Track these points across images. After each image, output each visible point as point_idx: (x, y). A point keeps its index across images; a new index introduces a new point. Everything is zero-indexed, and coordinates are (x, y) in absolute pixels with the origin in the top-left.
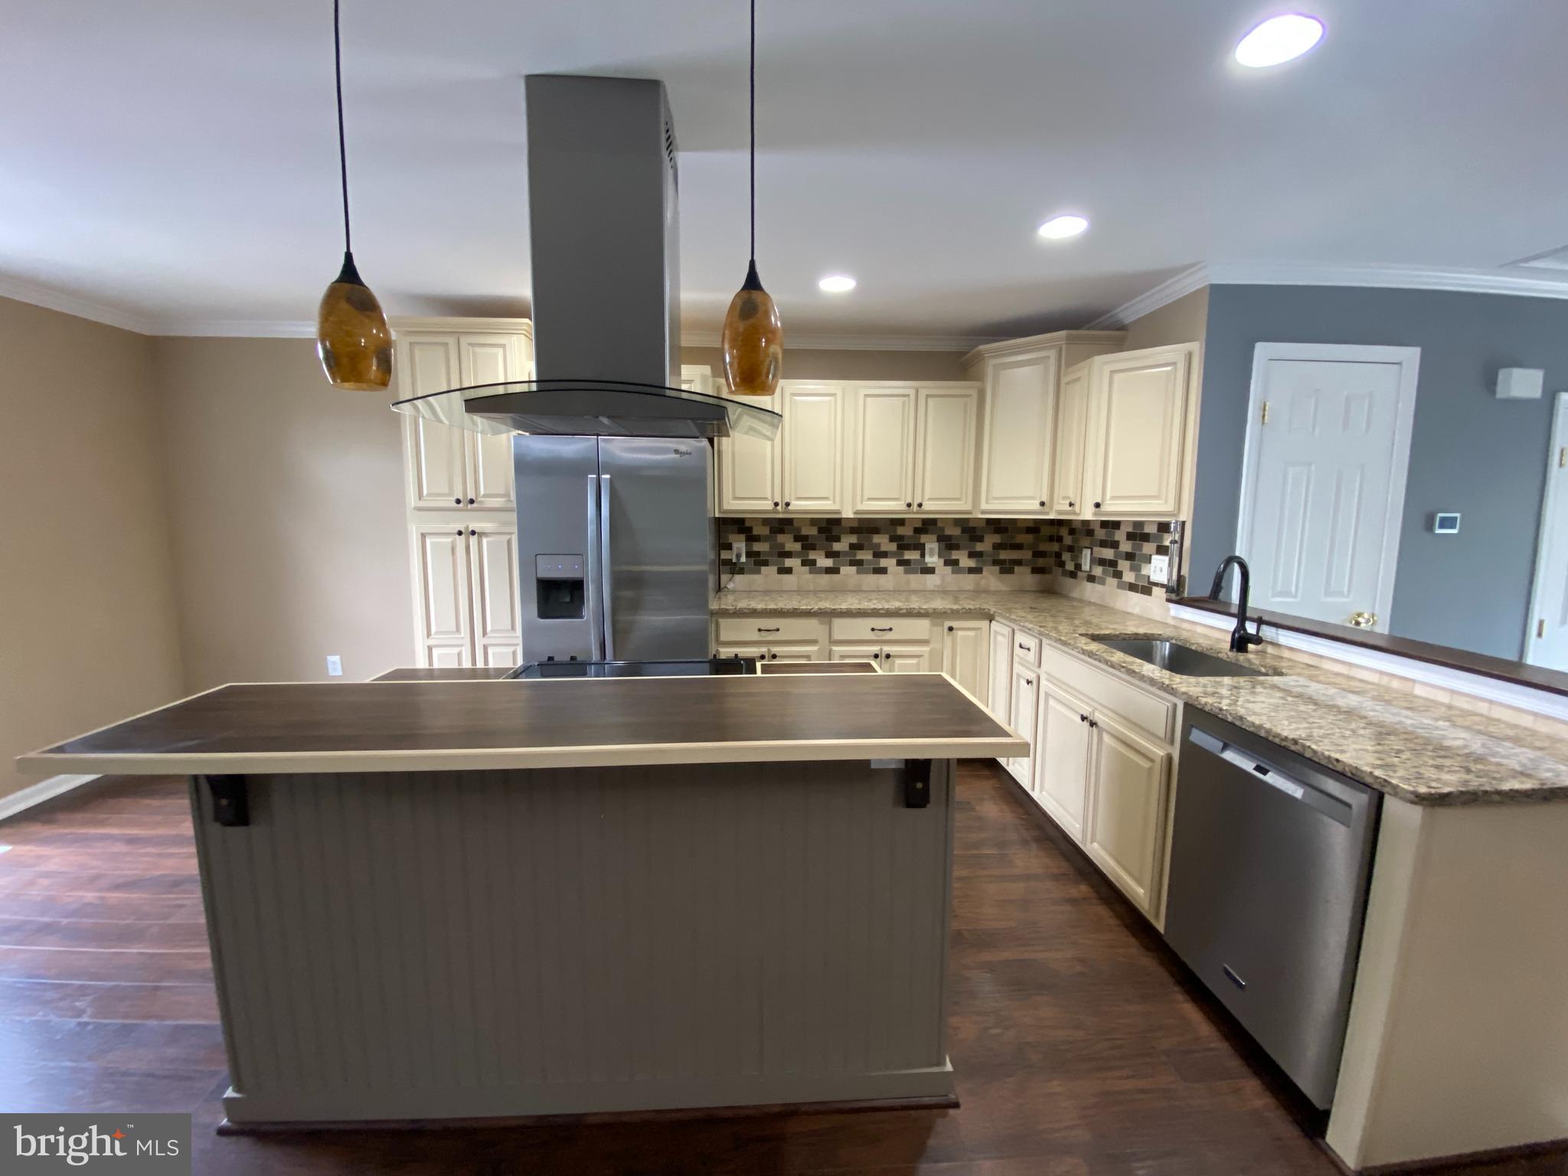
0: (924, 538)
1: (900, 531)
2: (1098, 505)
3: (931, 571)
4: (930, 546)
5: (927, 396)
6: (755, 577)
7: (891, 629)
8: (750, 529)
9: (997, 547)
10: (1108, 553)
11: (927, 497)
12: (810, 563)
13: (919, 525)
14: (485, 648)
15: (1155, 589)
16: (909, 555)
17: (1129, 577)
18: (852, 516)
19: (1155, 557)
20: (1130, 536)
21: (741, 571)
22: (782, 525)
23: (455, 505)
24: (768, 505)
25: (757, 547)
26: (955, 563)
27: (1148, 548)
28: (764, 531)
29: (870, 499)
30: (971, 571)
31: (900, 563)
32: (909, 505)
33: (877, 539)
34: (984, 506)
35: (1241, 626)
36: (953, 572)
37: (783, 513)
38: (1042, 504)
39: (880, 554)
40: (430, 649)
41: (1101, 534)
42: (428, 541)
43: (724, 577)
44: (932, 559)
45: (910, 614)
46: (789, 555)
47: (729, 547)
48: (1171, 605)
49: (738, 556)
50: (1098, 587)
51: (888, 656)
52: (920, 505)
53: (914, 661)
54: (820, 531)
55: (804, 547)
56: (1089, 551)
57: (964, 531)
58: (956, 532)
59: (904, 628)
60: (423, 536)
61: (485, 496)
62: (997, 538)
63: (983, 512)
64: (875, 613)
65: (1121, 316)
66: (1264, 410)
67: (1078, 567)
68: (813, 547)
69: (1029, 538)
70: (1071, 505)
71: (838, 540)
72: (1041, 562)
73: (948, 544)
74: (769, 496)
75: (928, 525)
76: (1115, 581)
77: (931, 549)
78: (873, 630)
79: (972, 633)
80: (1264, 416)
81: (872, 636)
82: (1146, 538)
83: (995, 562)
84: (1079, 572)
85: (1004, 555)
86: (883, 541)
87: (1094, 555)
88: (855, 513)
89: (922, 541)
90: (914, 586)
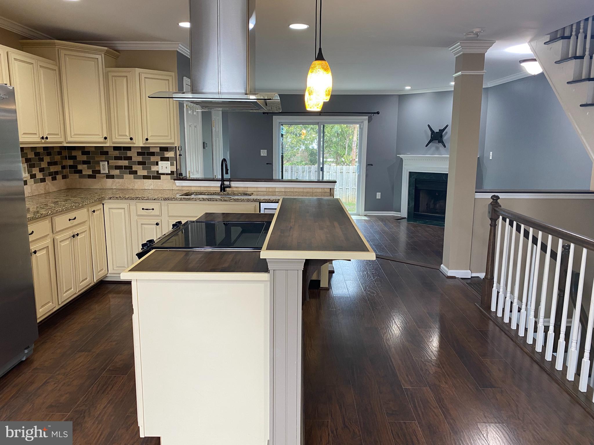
2: (147, 139)
5: (40, 67)
7: (76, 218)
9: (50, 164)
11: (47, 132)
15: (163, 176)
17: (142, 172)
20: (139, 154)
26: (35, 176)
27: (153, 159)
30: (41, 180)
35: (223, 183)
36: (34, 182)
38: (106, 138)
41: (117, 153)
48: (176, 181)
50: (117, 180)
56: (106, 162)
57: (35, 155)
58: (32, 155)
62: (48, 159)
63: (67, 143)
67: (99, 172)
70: (131, 139)
72: (65, 172)
73: (30, 164)
76: (131, 176)
78: (69, 220)
79: (98, 213)
81: (70, 224)
82: (153, 154)
83: (50, 174)
84: (97, 175)
85: (53, 169)
87: (110, 165)
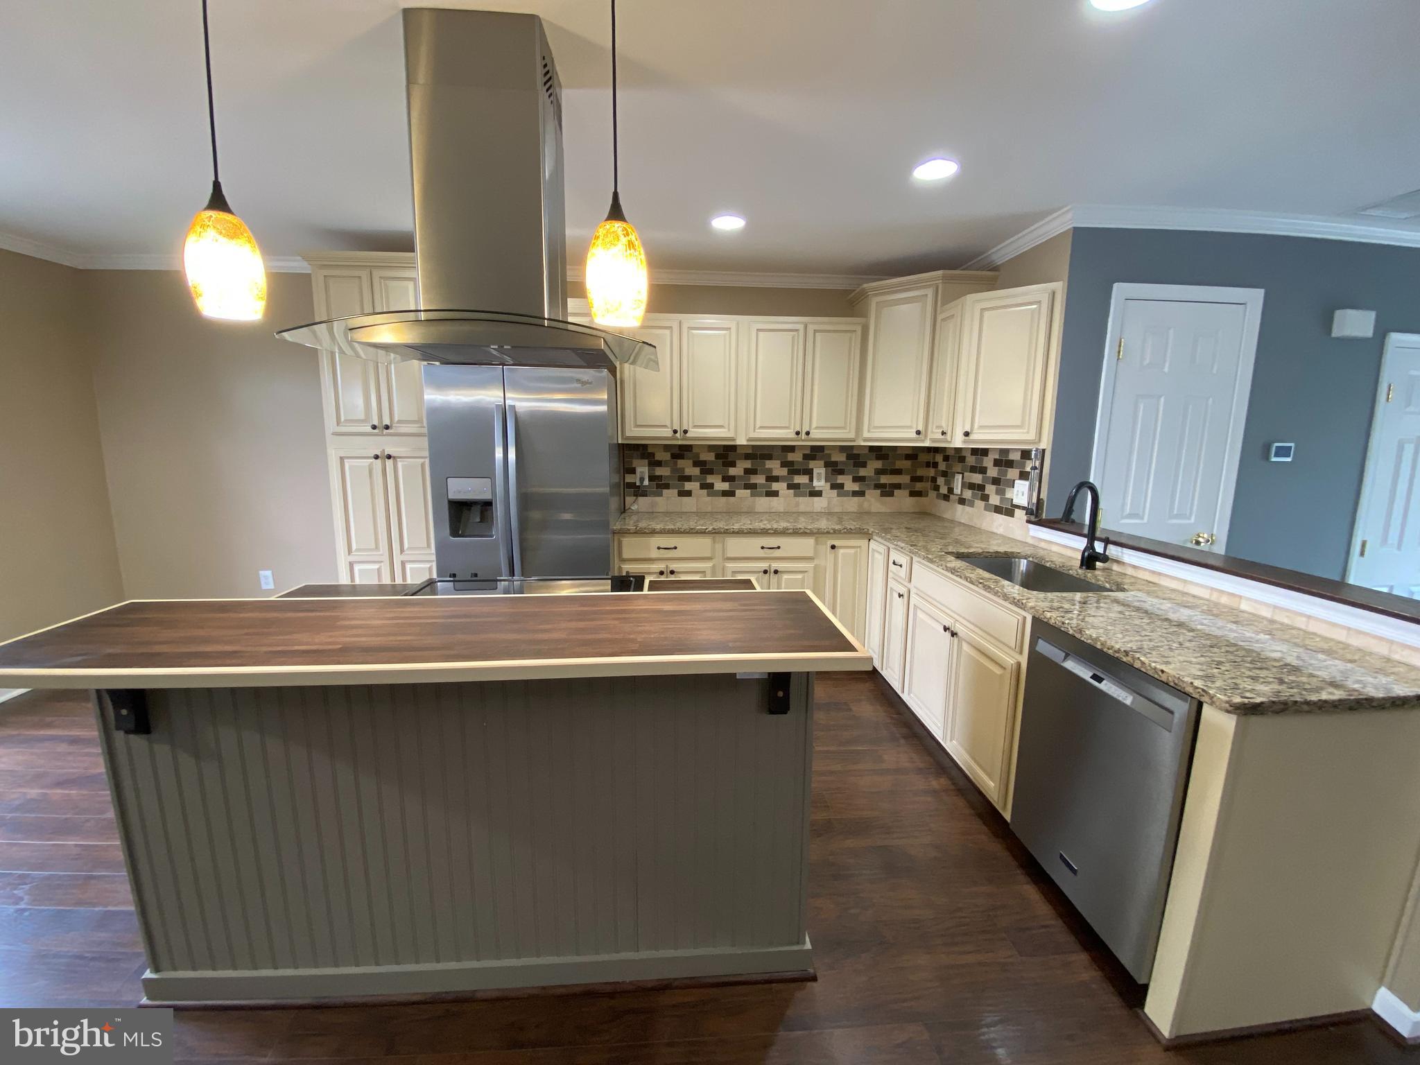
0: (812, 464)
1: (791, 457)
2: (967, 434)
3: (818, 494)
4: (818, 471)
5: (815, 331)
6: (658, 499)
7: (779, 548)
8: (653, 455)
9: (879, 472)
10: (977, 478)
11: (814, 425)
12: (707, 487)
13: (808, 452)
14: (403, 564)
15: (1017, 511)
16: (801, 479)
17: (994, 499)
18: (745, 443)
19: (1018, 482)
20: (997, 463)
21: (644, 495)
22: (681, 451)
23: (369, 429)
24: (667, 433)
25: (659, 471)
26: (841, 486)
27: (1013, 473)
28: (665, 456)
29: (761, 427)
30: (855, 494)
31: (790, 487)
32: (798, 433)
33: (769, 464)
34: (866, 435)
35: (1090, 546)
36: (839, 495)
37: (682, 440)
38: (918, 433)
39: (772, 479)
40: (351, 565)
41: (971, 460)
42: (347, 463)
43: (629, 500)
44: (819, 483)
45: (796, 533)
46: (689, 479)
47: (633, 471)
48: (1031, 526)
49: (642, 480)
50: (967, 508)
51: (776, 572)
52: (808, 433)
53: (800, 576)
54: (717, 457)
55: (702, 472)
56: (961, 475)
57: (849, 457)
58: (840, 458)
59: (792, 545)
60: (342, 459)
61: (399, 422)
62: (878, 464)
63: (866, 440)
64: (765, 532)
65: (994, 257)
66: (1120, 346)
67: (951, 490)
68: (711, 472)
69: (906, 464)
70: (943, 433)
71: (733, 465)
72: (919, 486)
73: (834, 469)
74: (668, 424)
75: (816, 452)
76: (983, 503)
77: (819, 474)
78: (763, 548)
79: (852, 551)
80: (1119, 352)
81: (762, 553)
82: (1010, 464)
83: (877, 486)
84: (951, 496)
85: (884, 479)
86: (775, 466)
87: (965, 480)
88: (748, 440)
89: (811, 467)
90: (802, 508)
